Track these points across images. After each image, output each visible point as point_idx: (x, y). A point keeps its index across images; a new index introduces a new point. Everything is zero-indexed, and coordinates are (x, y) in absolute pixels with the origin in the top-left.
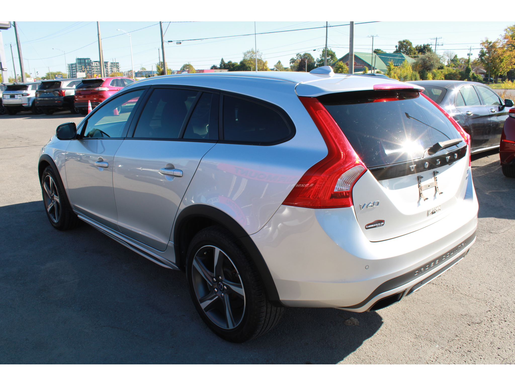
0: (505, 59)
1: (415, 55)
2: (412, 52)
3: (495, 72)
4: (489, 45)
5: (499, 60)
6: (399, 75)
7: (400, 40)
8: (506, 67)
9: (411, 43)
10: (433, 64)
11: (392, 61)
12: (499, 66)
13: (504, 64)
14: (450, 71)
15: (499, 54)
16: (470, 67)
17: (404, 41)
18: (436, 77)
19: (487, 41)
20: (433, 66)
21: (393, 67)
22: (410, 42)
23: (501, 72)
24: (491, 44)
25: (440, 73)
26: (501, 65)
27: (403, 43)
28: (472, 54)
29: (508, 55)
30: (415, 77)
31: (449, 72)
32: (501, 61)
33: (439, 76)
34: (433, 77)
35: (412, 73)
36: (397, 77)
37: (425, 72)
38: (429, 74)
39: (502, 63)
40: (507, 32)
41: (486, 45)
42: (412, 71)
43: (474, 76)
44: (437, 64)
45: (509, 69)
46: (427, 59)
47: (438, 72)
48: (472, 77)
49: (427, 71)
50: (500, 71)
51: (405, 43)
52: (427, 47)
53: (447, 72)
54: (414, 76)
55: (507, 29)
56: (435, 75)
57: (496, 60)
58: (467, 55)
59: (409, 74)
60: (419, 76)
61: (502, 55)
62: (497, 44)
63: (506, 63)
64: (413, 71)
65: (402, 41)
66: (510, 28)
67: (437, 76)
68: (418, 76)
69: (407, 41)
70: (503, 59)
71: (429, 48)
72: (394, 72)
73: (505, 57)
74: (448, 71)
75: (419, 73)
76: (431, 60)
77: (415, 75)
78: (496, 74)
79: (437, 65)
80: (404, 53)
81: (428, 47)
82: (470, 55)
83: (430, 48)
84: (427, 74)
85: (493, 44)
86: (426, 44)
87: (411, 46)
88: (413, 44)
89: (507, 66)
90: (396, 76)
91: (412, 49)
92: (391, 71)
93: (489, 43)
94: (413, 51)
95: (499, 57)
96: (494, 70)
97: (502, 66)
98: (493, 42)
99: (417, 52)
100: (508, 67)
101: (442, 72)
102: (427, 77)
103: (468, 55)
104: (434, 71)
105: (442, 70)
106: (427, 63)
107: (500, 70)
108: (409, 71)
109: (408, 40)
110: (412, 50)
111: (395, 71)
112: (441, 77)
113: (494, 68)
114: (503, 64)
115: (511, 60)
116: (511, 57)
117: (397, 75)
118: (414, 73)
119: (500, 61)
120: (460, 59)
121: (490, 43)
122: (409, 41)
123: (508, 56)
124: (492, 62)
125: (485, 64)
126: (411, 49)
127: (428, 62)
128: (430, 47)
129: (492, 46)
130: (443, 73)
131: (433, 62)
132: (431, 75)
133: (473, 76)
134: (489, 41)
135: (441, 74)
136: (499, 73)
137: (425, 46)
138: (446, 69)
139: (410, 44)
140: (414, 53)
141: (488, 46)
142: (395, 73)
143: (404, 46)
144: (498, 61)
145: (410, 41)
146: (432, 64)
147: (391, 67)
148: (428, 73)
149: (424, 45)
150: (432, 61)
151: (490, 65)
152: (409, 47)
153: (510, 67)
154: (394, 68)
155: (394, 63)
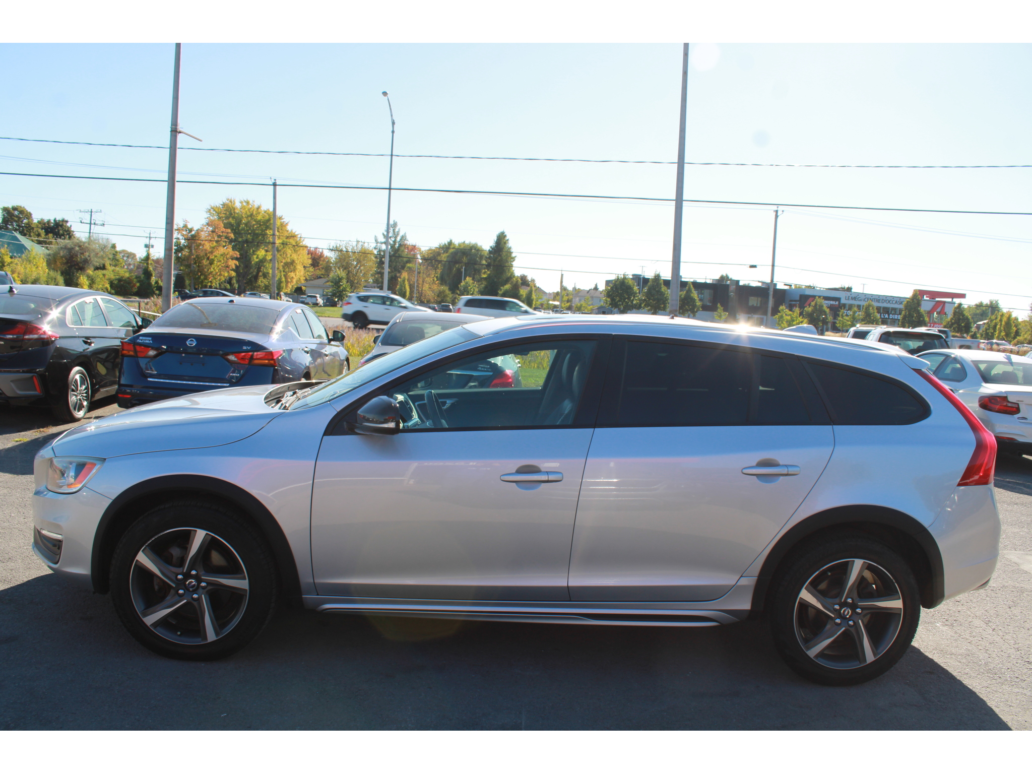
0: (216, 259)
1: (40, 237)
2: (33, 232)
3: (202, 282)
4: (189, 233)
5: (207, 261)
6: (21, 276)
7: (6, 206)
8: (219, 274)
9: (31, 214)
10: (89, 258)
11: (7, 248)
12: (208, 270)
13: (216, 268)
14: (118, 273)
15: (206, 250)
16: (151, 268)
17: (15, 209)
18: (95, 283)
19: (185, 226)
20: (88, 263)
21: (10, 259)
22: (27, 211)
23: (211, 282)
24: (193, 233)
25: (101, 276)
26: (211, 269)
27: (13, 212)
28: (153, 246)
29: (222, 253)
30: (55, 282)
31: (118, 276)
32: (211, 263)
33: (100, 282)
34: (90, 284)
35: (49, 273)
36: (19, 280)
37: (73, 273)
38: (82, 278)
39: (212, 266)
40: (210, 215)
41: (184, 233)
42: (47, 270)
43: (159, 285)
44: (96, 259)
45: (224, 276)
46: (77, 248)
47: (97, 274)
48: (156, 287)
49: (77, 271)
50: (210, 280)
51: (16, 213)
52: (63, 225)
53: (115, 276)
54: (52, 280)
55: (210, 210)
56: (93, 279)
57: (202, 260)
58: (144, 246)
59: (41, 275)
60: (63, 281)
61: (212, 252)
62: (202, 233)
63: (218, 266)
64: (49, 270)
65: (11, 207)
66: (215, 208)
67: (97, 281)
68: (61, 279)
69: (22, 209)
70: (213, 260)
71: (65, 226)
72: (10, 270)
73: (216, 256)
74: (115, 274)
75: (62, 274)
76: (85, 252)
77: (55, 279)
78: (204, 284)
79: (97, 262)
80: (16, 230)
81: (65, 224)
82: (149, 248)
83: (68, 227)
84: (78, 278)
85: (195, 233)
86: (59, 218)
87: (30, 220)
88: (34, 216)
89: (220, 272)
90: (16, 278)
91: (33, 226)
92: (6, 267)
93: (189, 230)
94: (35, 229)
95: (206, 255)
96: (199, 277)
97: (212, 272)
98: (195, 229)
99: (43, 232)
100: (222, 273)
101: (104, 275)
102: (79, 283)
103: (147, 246)
104: (90, 272)
105: (104, 272)
106: (77, 256)
107: (209, 278)
108: (42, 270)
109: (22, 206)
110: (33, 228)
111: (14, 268)
112: (103, 285)
113: (200, 274)
114: (214, 269)
115: (227, 262)
116: (227, 258)
117: (18, 277)
118: (52, 273)
119: (209, 263)
120: (120, 252)
121: (191, 230)
122: (25, 209)
123: (222, 255)
124: (195, 263)
125: (184, 265)
126: (30, 226)
127: (79, 254)
128: (69, 225)
129: (193, 236)
130: (107, 277)
131: (89, 256)
132: (85, 280)
133: (156, 285)
134: (189, 226)
135: (103, 278)
136: (208, 283)
137: (59, 223)
138: (110, 270)
139: (29, 216)
140: (37, 233)
141: (188, 235)
142: (13, 272)
143: (16, 219)
144: (205, 262)
145: (27, 209)
146: (87, 259)
147: (6, 260)
148: (80, 277)
149: (55, 220)
150: (87, 254)
151: (192, 268)
152: (25, 221)
153: (226, 274)
154: (12, 263)
155: (10, 252)
